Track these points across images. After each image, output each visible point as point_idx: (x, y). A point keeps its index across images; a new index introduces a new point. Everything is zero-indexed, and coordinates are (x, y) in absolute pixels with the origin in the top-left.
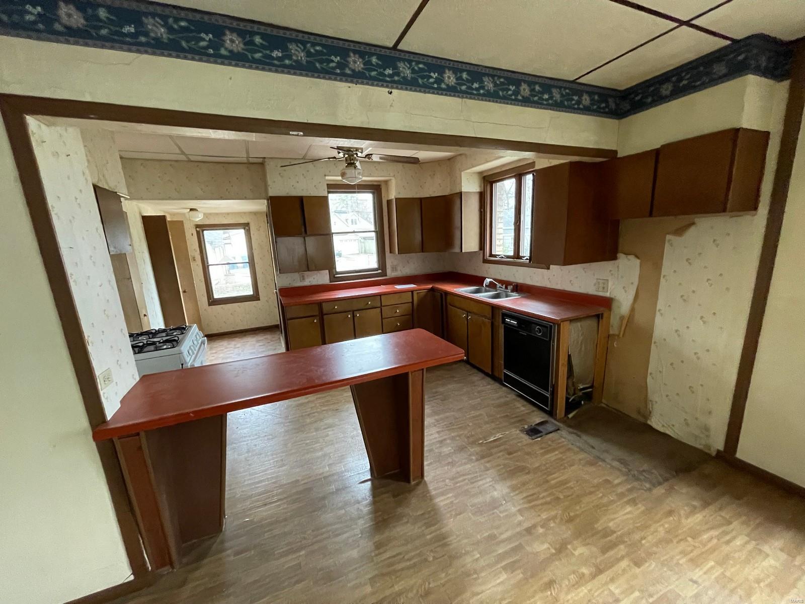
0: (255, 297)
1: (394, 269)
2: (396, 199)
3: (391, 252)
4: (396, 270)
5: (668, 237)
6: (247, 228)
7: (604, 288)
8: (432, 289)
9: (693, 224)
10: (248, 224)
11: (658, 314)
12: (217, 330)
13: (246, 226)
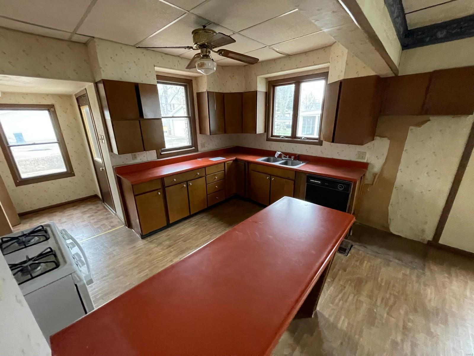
0: (70, 173)
1: (203, 146)
2: (208, 93)
3: (200, 133)
4: (204, 147)
5: (411, 127)
6: (52, 109)
7: (362, 157)
8: (236, 160)
9: (429, 120)
10: (53, 106)
11: (399, 171)
12: (31, 208)
13: (50, 108)
